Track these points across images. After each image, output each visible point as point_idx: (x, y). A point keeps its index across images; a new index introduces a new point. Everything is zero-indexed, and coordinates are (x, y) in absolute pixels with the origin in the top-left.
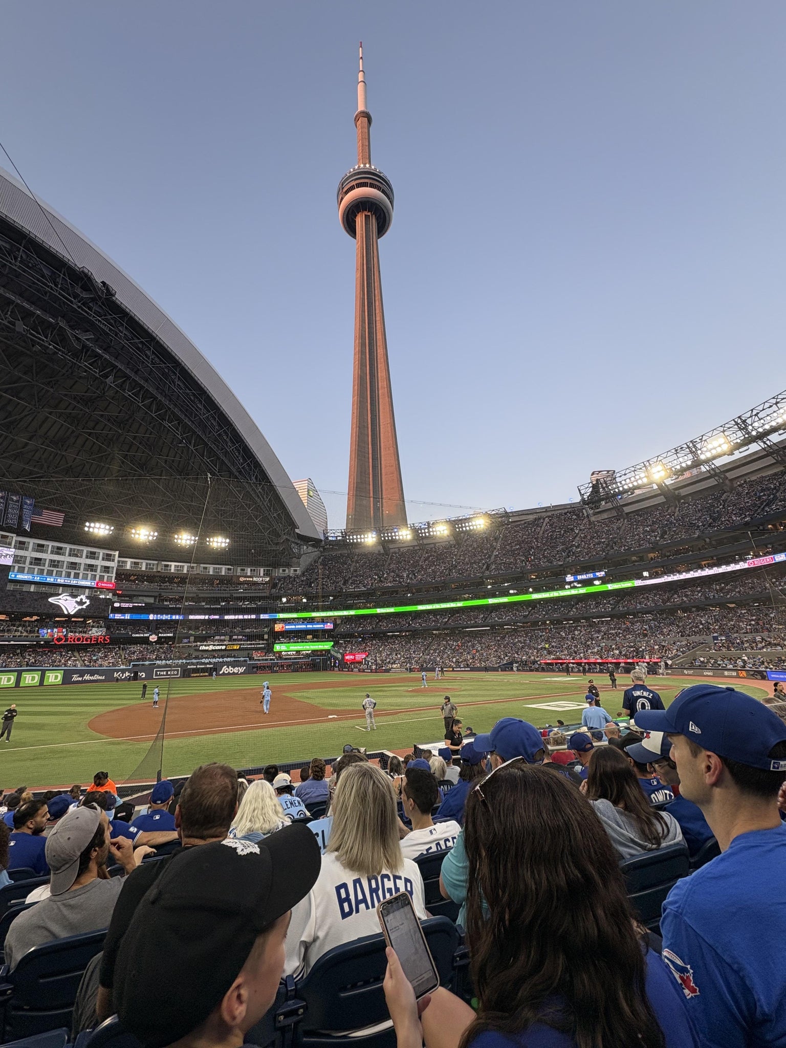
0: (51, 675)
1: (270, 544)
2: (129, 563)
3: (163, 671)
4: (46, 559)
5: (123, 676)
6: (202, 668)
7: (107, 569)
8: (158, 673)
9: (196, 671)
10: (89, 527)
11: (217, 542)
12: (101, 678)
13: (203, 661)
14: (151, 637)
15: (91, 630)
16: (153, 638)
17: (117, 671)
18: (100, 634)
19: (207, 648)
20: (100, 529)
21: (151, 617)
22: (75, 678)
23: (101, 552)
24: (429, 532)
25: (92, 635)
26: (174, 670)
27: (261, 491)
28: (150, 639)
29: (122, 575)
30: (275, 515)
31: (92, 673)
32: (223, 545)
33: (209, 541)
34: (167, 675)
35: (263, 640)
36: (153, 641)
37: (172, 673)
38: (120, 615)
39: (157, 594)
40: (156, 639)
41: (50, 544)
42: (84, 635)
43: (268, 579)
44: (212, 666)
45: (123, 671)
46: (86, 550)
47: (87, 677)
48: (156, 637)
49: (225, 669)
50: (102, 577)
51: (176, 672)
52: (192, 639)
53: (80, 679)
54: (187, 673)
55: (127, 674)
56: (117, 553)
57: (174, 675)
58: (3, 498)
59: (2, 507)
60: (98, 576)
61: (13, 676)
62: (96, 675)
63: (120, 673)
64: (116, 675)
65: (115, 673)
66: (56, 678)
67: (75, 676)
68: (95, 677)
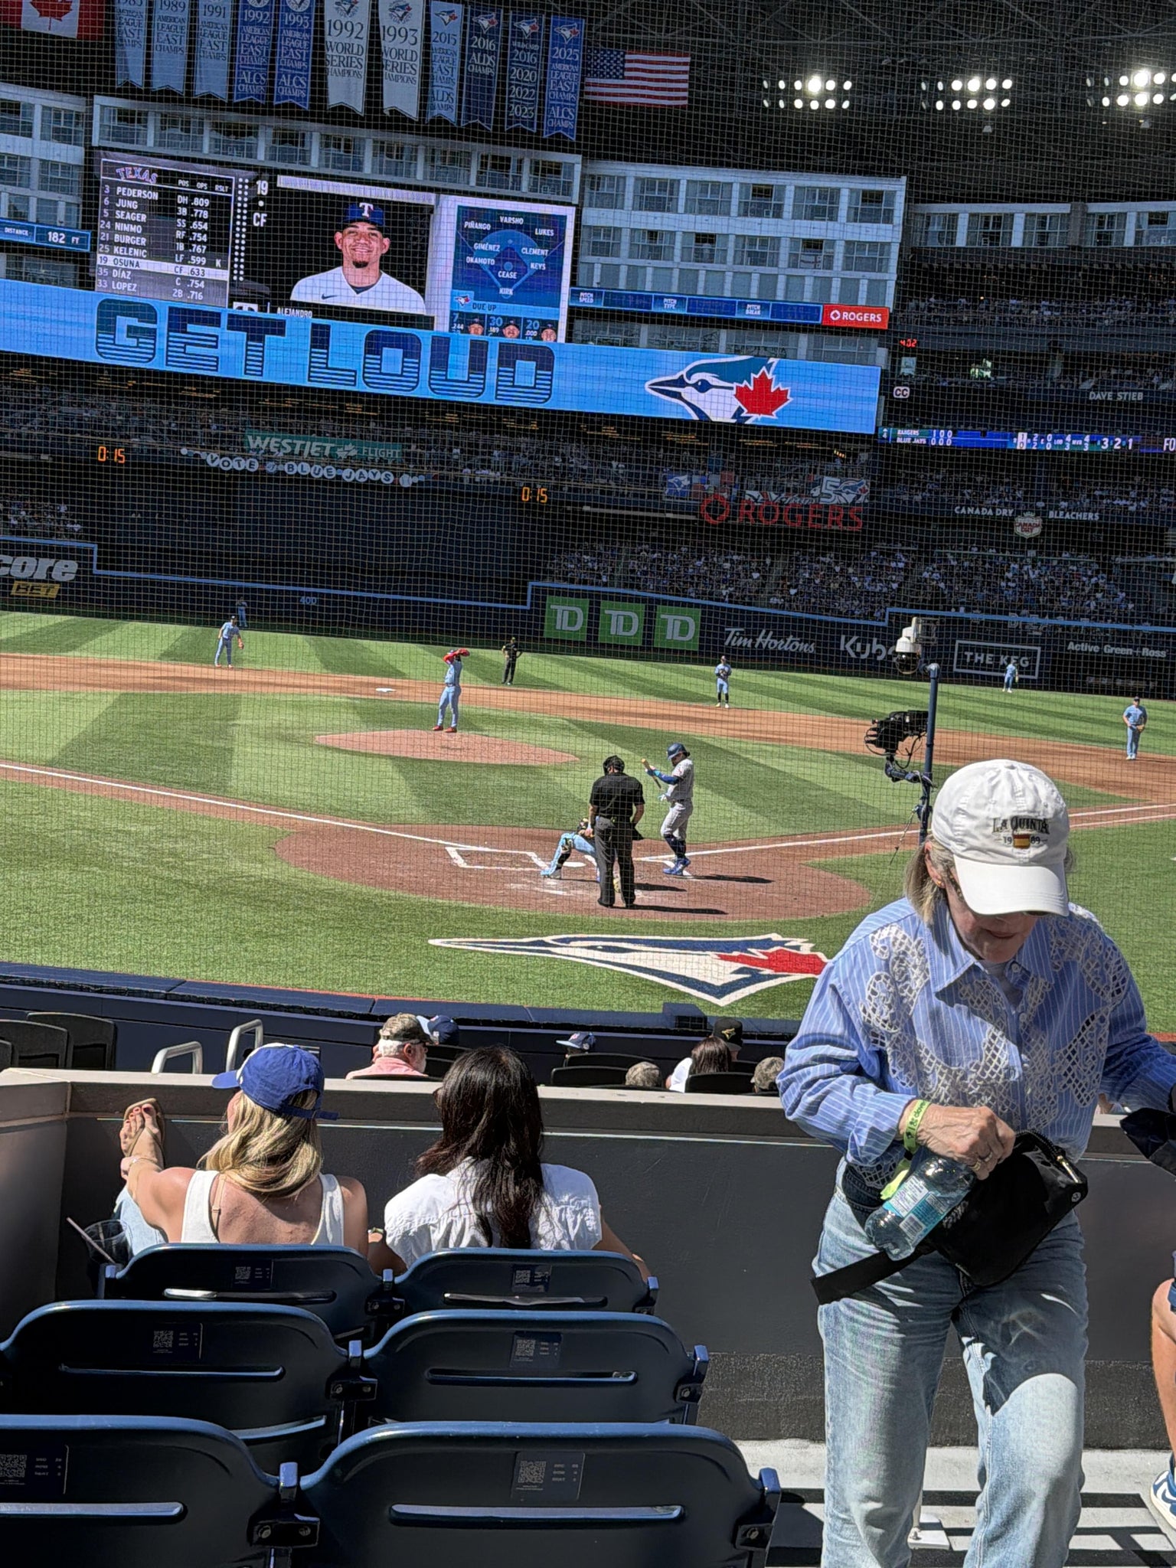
0: (670, 618)
3: (985, 650)
4: (673, 233)
5: (863, 648)
6: (1124, 660)
7: (865, 257)
8: (969, 654)
9: (1098, 665)
10: (774, 93)
12: (803, 647)
14: (1020, 520)
15: (818, 483)
16: (1028, 525)
17: (849, 630)
18: (850, 498)
20: (817, 97)
21: (1022, 441)
22: (734, 637)
23: (848, 187)
25: (824, 501)
26: (1020, 653)
28: (1018, 530)
31: (781, 627)
34: (997, 667)
36: (1027, 535)
38: (916, 432)
40: (1037, 531)
41: (684, 175)
42: (793, 499)
45: (865, 634)
46: (789, 183)
47: (765, 640)
48: (1038, 521)
50: (850, 287)
51: (1025, 661)
53: (747, 643)
54: (1061, 670)
55: (876, 647)
56: (897, 188)
57: (1020, 671)
58: (491, 34)
59: (486, 66)
60: (836, 284)
61: (580, 611)
62: (791, 638)
63: (855, 638)
64: (846, 645)
65: (843, 637)
66: (684, 631)
67: (733, 630)
68: (791, 644)
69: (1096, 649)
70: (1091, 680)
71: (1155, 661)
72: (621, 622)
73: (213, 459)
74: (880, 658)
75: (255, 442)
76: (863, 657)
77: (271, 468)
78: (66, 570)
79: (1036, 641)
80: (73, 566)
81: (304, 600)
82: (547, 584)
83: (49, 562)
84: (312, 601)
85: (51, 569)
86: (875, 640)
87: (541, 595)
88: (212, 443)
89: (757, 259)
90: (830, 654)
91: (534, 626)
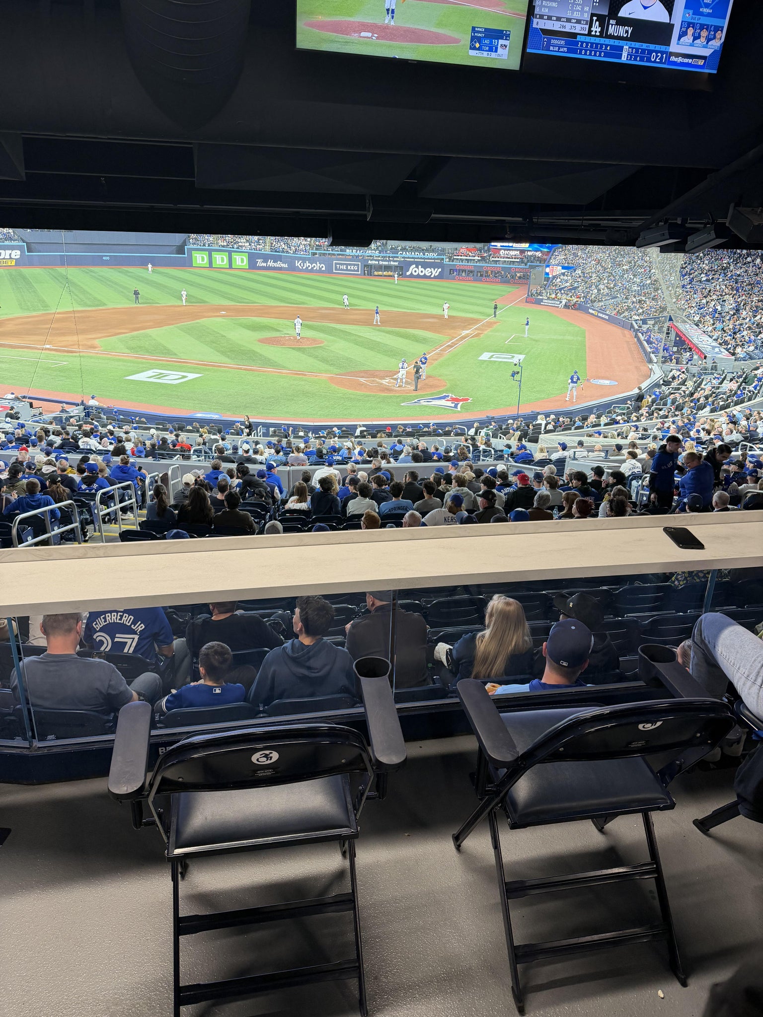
0: (237, 257)
3: (343, 264)
5: (304, 266)
6: (386, 266)
8: (338, 266)
9: (379, 268)
12: (283, 265)
17: (299, 259)
26: (354, 265)
31: (276, 259)
34: (347, 270)
37: (352, 268)
44: (396, 264)
45: (304, 260)
47: (271, 263)
49: (413, 270)
51: (356, 268)
53: (265, 265)
54: (368, 270)
55: (308, 264)
57: (354, 270)
61: (205, 255)
62: (279, 262)
63: (301, 262)
64: (297, 264)
65: (296, 261)
66: (242, 261)
67: (259, 260)
68: (279, 264)
69: (377, 263)
70: (376, 273)
71: (396, 267)
72: (220, 259)
74: (309, 268)
76: (304, 268)
78: (16, 254)
79: (359, 260)
80: (18, 252)
81: (104, 258)
82: (191, 246)
83: (8, 252)
84: (108, 258)
85: (10, 254)
86: (307, 262)
87: (190, 250)
90: (292, 269)
91: (188, 263)
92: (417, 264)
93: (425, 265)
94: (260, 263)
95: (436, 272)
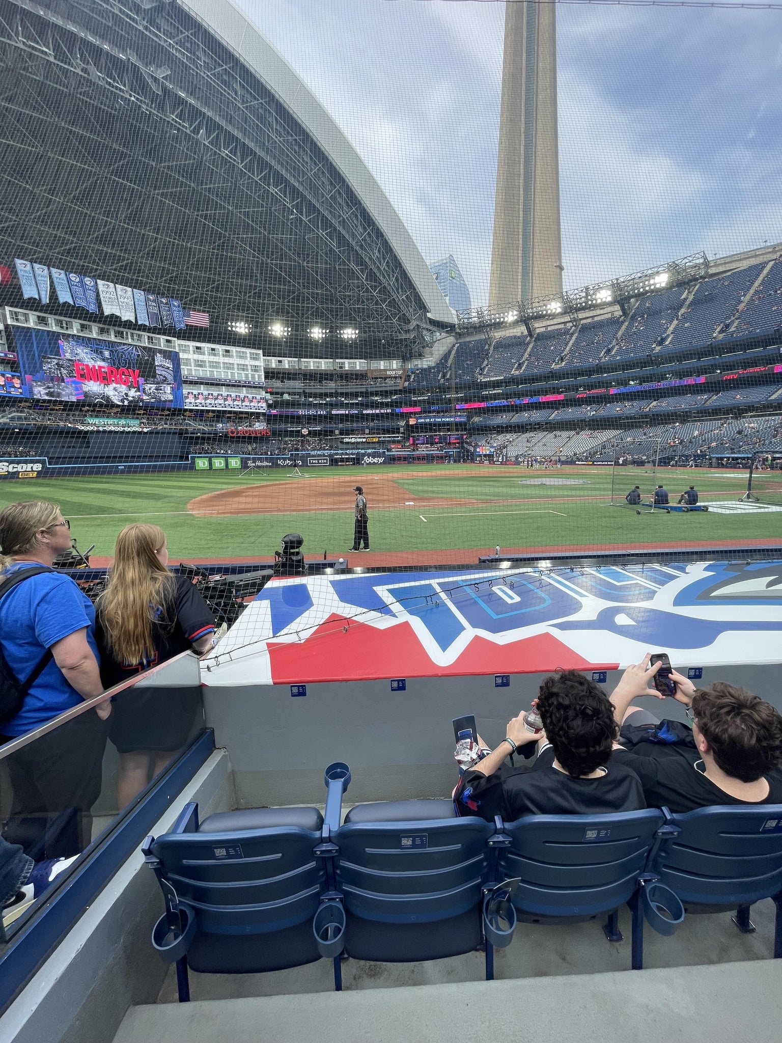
0: (232, 460)
1: (400, 332)
2: (273, 362)
3: (316, 460)
4: (206, 361)
5: (284, 463)
6: (346, 458)
7: (255, 369)
8: (312, 461)
9: (342, 460)
10: (232, 327)
11: (348, 334)
12: (268, 464)
13: (348, 451)
14: (303, 430)
15: (254, 425)
17: (280, 459)
19: (350, 440)
20: (241, 328)
21: (300, 412)
23: (248, 351)
24: (587, 300)
25: (256, 429)
26: (324, 459)
27: (386, 268)
28: (303, 433)
29: (270, 374)
30: (404, 297)
31: (261, 460)
32: (353, 337)
33: (340, 334)
34: (318, 463)
35: (399, 433)
36: (305, 434)
37: (323, 461)
38: (275, 411)
39: (301, 391)
40: (307, 433)
41: (206, 346)
42: (250, 429)
43: (401, 372)
44: (355, 456)
45: (285, 459)
46: (234, 349)
47: (259, 463)
48: (307, 430)
49: (366, 460)
50: (253, 376)
51: (325, 461)
52: (337, 432)
53: (253, 464)
54: (334, 462)
55: (288, 462)
56: (261, 352)
57: (324, 463)
58: (154, 301)
59: (156, 310)
60: (250, 375)
61: (206, 461)
63: (282, 460)
64: (279, 462)
66: (236, 463)
68: (265, 463)
69: (341, 456)
70: (340, 464)
71: (354, 458)
72: (218, 463)
73: (80, 427)
74: (289, 464)
75: (91, 421)
77: (101, 429)
78: (38, 467)
79: (326, 456)
80: (40, 465)
81: (119, 467)
82: (194, 455)
83: (30, 465)
84: (123, 467)
85: (32, 467)
86: (287, 460)
87: (193, 458)
88: (75, 421)
89: (228, 368)
90: (275, 465)
91: (192, 467)
92: (369, 455)
93: (374, 455)
94: (250, 463)
95: (381, 460)
